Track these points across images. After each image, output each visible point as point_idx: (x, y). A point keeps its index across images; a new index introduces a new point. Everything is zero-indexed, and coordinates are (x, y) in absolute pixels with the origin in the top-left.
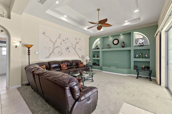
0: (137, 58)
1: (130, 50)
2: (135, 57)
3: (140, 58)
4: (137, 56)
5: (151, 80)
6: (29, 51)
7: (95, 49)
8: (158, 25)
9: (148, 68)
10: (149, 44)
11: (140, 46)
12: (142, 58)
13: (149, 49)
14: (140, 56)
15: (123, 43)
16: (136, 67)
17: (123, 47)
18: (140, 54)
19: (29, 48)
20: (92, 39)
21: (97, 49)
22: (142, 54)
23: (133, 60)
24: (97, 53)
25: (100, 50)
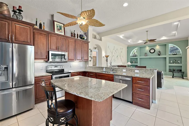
0: (171, 63)
1: (166, 58)
2: (170, 63)
3: (174, 63)
4: (171, 62)
5: (183, 78)
6: (107, 59)
7: (133, 56)
8: (188, 40)
9: (181, 70)
10: (181, 53)
11: (174, 55)
12: (176, 63)
13: (181, 57)
14: (174, 62)
15: (160, 52)
16: (170, 71)
17: (159, 55)
18: (174, 61)
19: (107, 58)
20: (130, 48)
21: (135, 56)
22: (175, 60)
23: (168, 65)
24: (135, 60)
25: (138, 57)
